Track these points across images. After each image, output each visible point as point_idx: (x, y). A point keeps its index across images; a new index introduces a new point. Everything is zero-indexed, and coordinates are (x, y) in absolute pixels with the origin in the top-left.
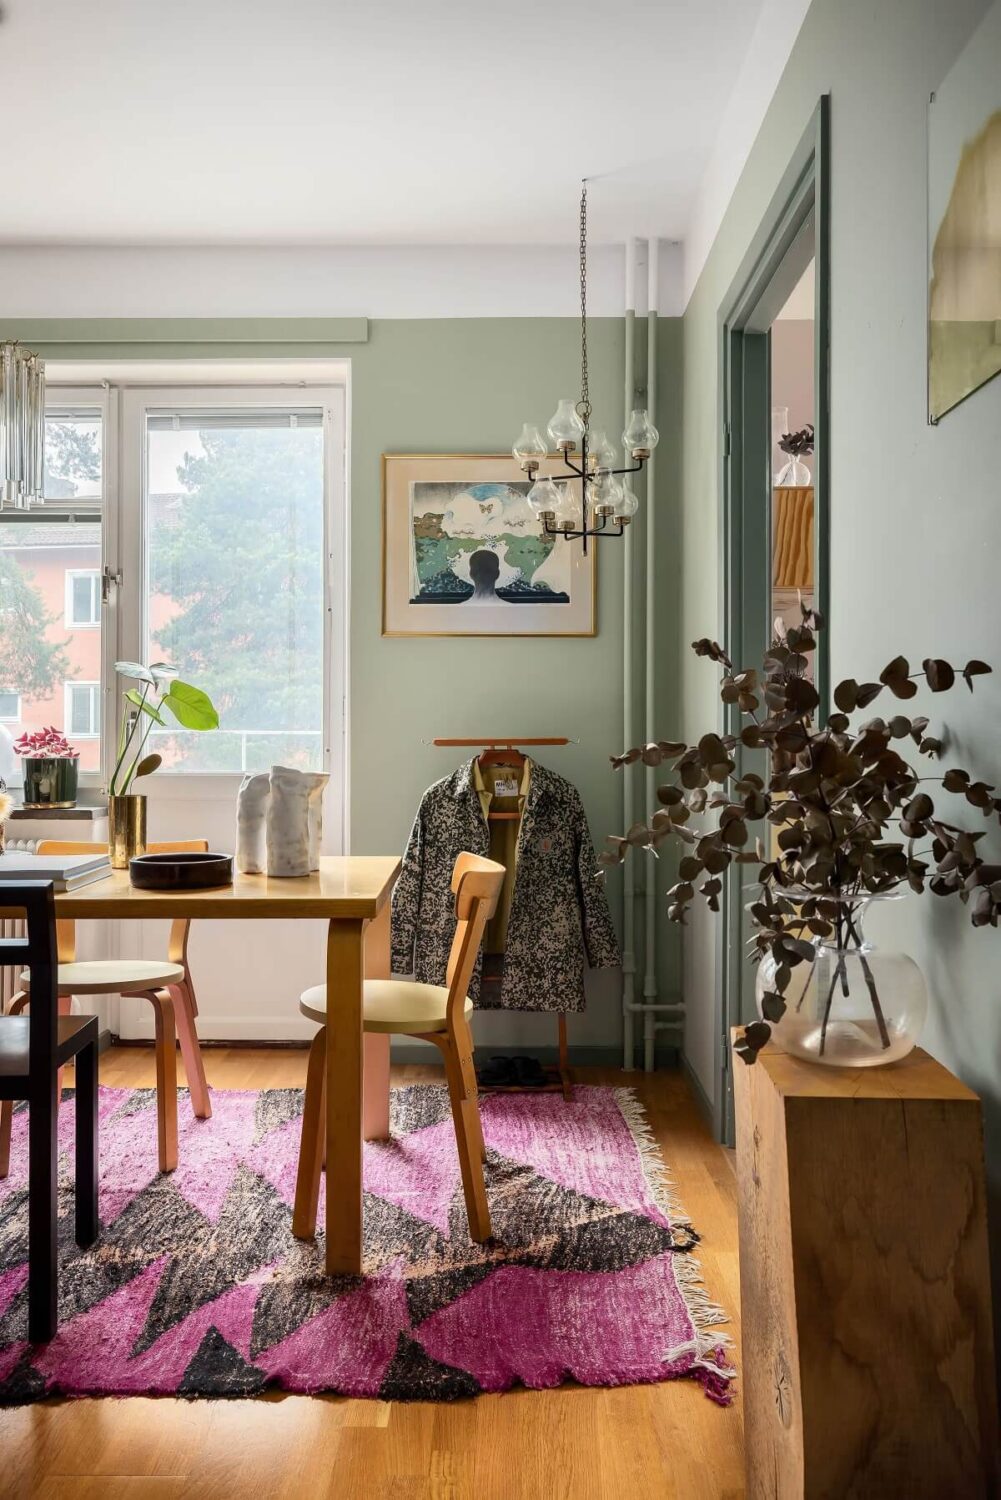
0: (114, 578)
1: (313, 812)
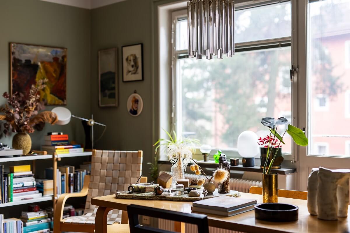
0: (295, 70)
1: (342, 189)
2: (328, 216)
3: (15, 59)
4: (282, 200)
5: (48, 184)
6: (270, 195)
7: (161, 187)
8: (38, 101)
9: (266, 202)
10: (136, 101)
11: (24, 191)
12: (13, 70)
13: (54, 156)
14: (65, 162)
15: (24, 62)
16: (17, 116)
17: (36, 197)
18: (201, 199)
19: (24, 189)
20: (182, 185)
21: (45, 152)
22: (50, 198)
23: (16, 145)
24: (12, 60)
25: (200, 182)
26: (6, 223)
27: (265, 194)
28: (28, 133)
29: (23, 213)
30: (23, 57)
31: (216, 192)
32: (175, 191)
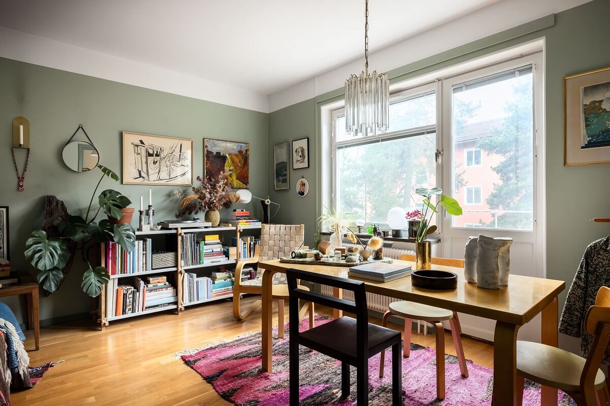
0: (440, 153)
1: (503, 258)
2: (489, 284)
3: (208, 151)
4: (434, 267)
5: (232, 250)
6: (424, 261)
7: (320, 253)
8: (226, 184)
9: (419, 269)
10: (304, 185)
11: (213, 256)
12: (207, 160)
13: (237, 228)
14: (246, 233)
15: (215, 153)
16: (208, 196)
17: (223, 261)
18: (357, 265)
19: (213, 254)
20: (340, 252)
21: (230, 225)
22: (234, 262)
23: (207, 218)
24: (205, 152)
25: (356, 249)
26: (198, 281)
27: (419, 261)
28: (217, 209)
29: (213, 273)
30: (214, 150)
31: (371, 258)
32: (333, 257)
